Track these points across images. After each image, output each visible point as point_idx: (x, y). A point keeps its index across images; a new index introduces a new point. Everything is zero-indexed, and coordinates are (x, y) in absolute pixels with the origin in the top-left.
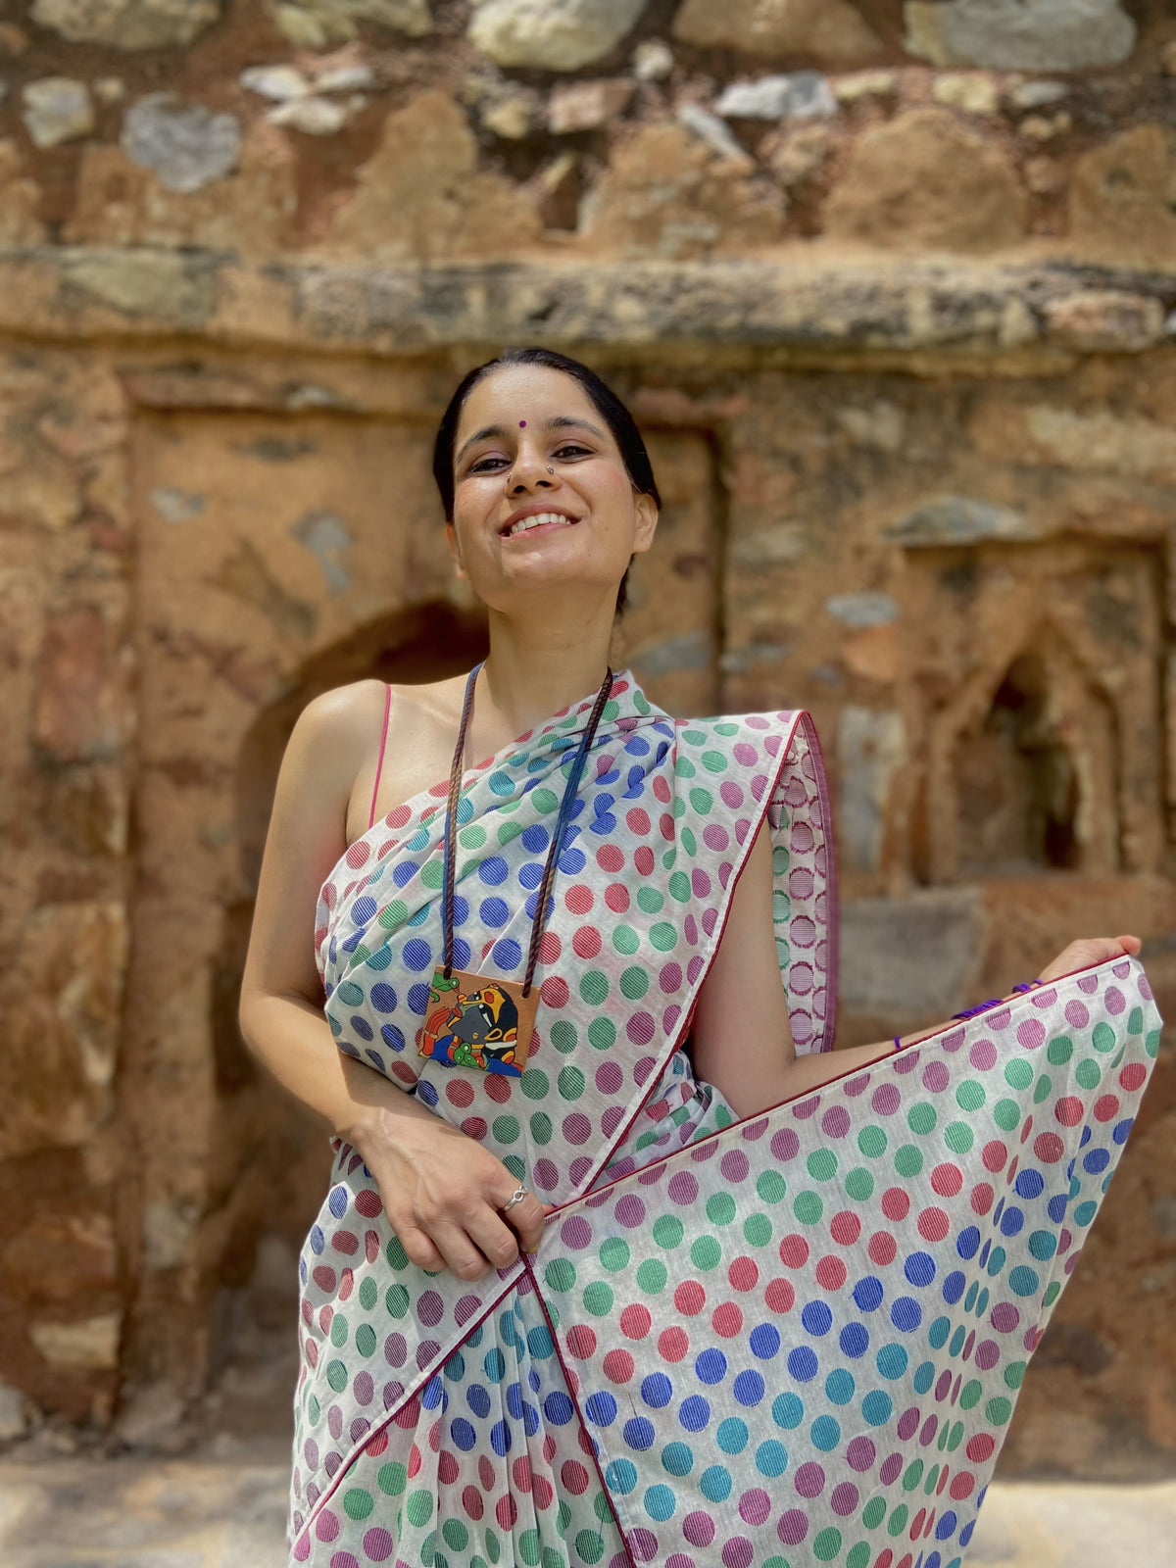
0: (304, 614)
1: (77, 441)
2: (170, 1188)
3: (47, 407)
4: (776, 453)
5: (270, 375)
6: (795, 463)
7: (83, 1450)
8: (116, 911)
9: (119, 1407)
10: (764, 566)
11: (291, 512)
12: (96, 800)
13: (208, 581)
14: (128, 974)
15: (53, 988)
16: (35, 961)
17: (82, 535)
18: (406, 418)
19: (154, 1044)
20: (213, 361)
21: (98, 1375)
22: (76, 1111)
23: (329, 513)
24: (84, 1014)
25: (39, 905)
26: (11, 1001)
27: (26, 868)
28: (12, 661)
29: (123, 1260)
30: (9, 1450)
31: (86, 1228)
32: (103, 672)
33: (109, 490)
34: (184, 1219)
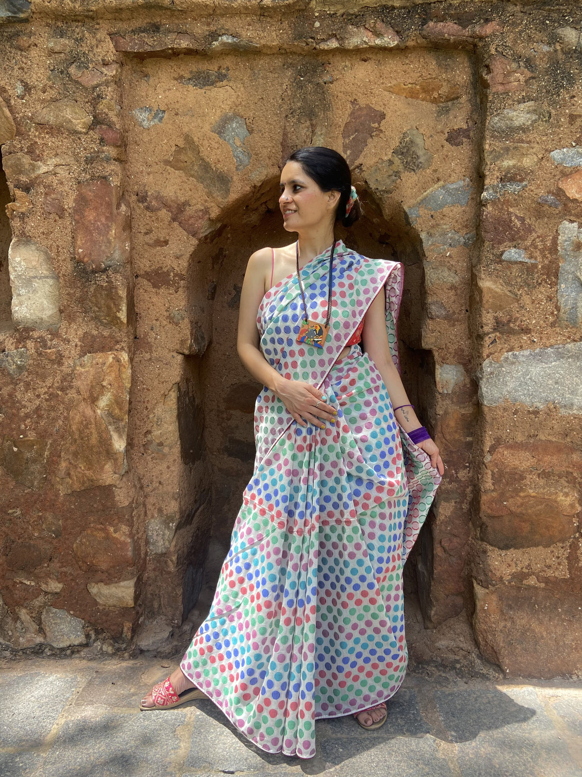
0: (223, 180)
1: (90, 79)
2: (160, 510)
3: (74, 59)
4: (517, 58)
5: (200, 29)
6: (529, 63)
7: (117, 653)
8: (125, 357)
9: (136, 630)
10: (510, 132)
11: (214, 117)
12: (110, 292)
13: (167, 162)
14: (131, 392)
15: (93, 400)
16: (81, 384)
17: (95, 135)
18: (282, 52)
19: (148, 432)
20: (166, 23)
21: (124, 611)
22: (108, 467)
23: (236, 115)
24: (110, 414)
25: (83, 354)
26: (70, 406)
27: (75, 333)
28: (61, 212)
29: (137, 549)
30: (78, 652)
31: (115, 532)
32: (110, 218)
33: (108, 107)
34: (169, 528)
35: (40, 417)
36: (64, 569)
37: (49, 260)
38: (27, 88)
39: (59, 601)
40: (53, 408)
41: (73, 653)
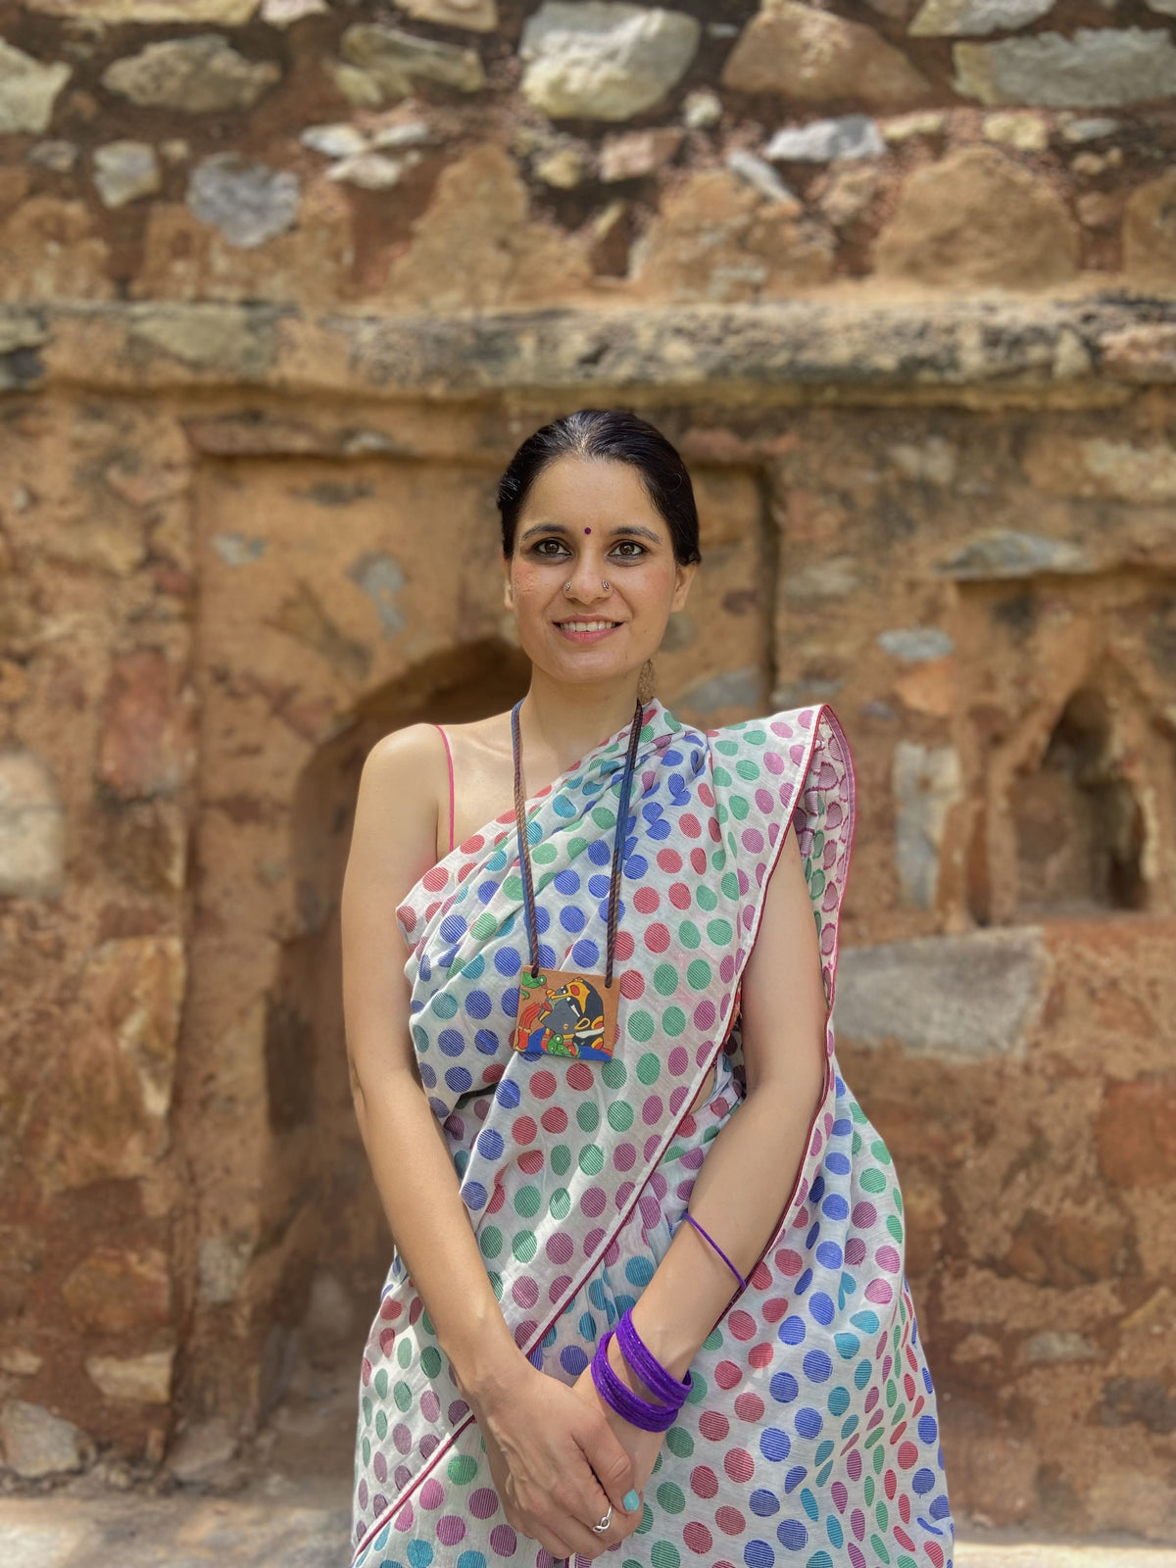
0: (359, 654)
1: (142, 489)
2: (224, 1222)
3: (116, 456)
4: (826, 490)
5: (328, 422)
6: (846, 498)
7: (135, 1487)
8: (175, 946)
9: (172, 1444)
10: (815, 602)
11: (348, 554)
12: (157, 836)
13: (267, 622)
14: (185, 1007)
15: (114, 1022)
16: (95, 995)
17: (146, 579)
18: (458, 462)
19: (211, 1078)
20: (273, 410)
21: (151, 1410)
22: (134, 1144)
23: (384, 555)
24: (143, 1048)
25: (101, 940)
26: (72, 1034)
27: (89, 904)
28: (79, 701)
29: (177, 1294)
30: (64, 1484)
31: (142, 1261)
32: (166, 712)
33: (173, 535)
34: (238, 1254)
35: (17, 1052)
36: (45, 1331)
37: (54, 779)
38: (34, 499)
39: (32, 1390)
40: (40, 1038)
41: (54, 1486)
